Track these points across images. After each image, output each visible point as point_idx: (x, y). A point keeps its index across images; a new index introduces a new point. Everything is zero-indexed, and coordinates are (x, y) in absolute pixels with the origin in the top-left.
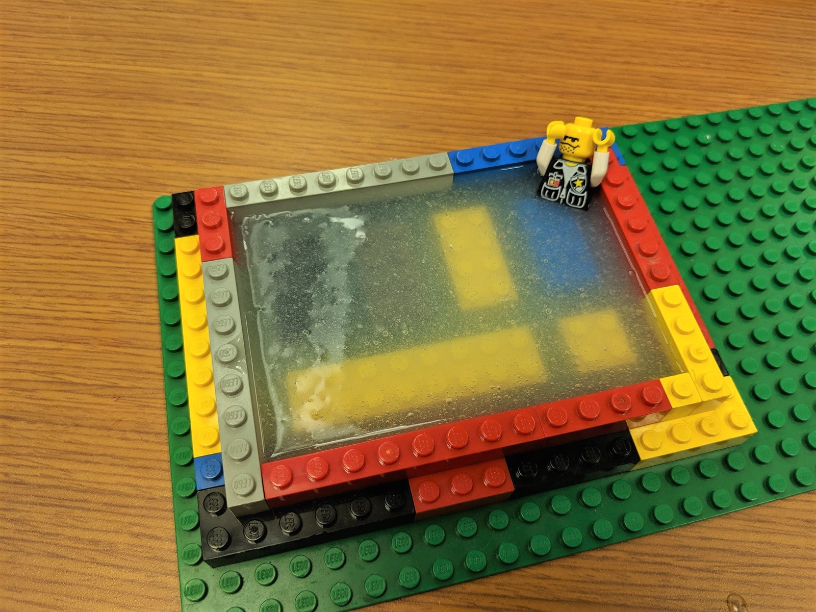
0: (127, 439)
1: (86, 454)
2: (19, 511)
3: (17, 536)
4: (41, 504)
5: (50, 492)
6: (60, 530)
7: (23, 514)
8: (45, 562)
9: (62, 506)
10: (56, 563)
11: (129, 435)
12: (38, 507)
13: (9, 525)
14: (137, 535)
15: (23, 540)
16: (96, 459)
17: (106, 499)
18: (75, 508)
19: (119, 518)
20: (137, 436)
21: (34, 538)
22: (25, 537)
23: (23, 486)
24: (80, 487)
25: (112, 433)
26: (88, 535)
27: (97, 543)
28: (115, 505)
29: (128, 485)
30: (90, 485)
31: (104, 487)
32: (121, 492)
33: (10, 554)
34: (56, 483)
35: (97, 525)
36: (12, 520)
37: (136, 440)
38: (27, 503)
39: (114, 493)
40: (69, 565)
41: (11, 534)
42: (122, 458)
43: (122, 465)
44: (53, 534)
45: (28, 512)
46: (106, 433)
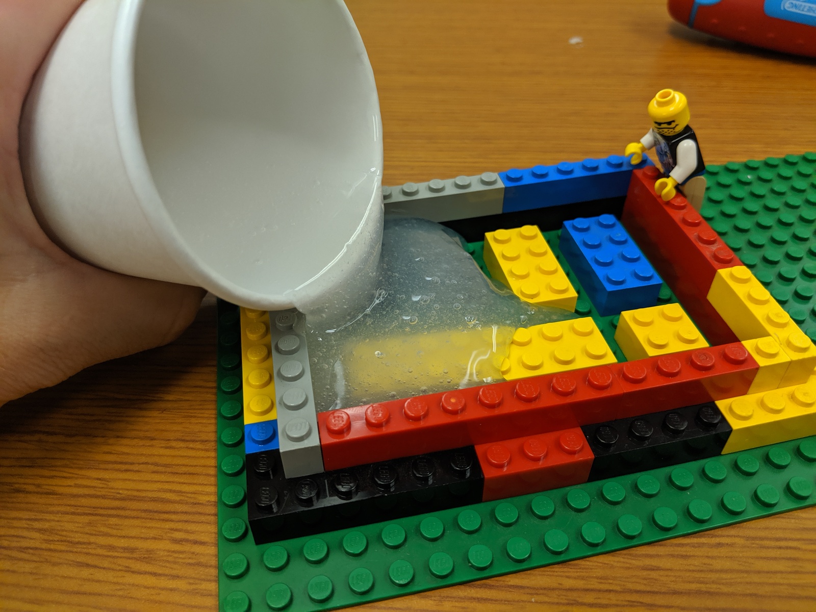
0: (171, 448)
1: (126, 463)
2: (49, 521)
3: (44, 546)
4: (73, 513)
5: (84, 501)
6: (93, 539)
7: (53, 524)
8: (73, 571)
9: (96, 515)
10: (85, 573)
11: (174, 444)
12: (70, 516)
13: (36, 535)
14: (179, 541)
15: (50, 550)
16: (136, 467)
17: (145, 506)
18: (111, 515)
19: (158, 525)
20: (182, 444)
21: (63, 548)
22: (52, 547)
23: (55, 496)
24: (118, 495)
25: (154, 442)
26: (123, 543)
27: (132, 550)
28: (156, 512)
29: (171, 491)
30: (129, 493)
31: (144, 494)
32: (163, 498)
33: (33, 565)
34: (92, 492)
35: (134, 532)
36: (40, 530)
37: (181, 447)
38: (58, 512)
39: (154, 500)
40: (99, 575)
41: (37, 544)
42: (166, 466)
43: (165, 472)
44: (84, 543)
45: (58, 521)
46: (148, 443)
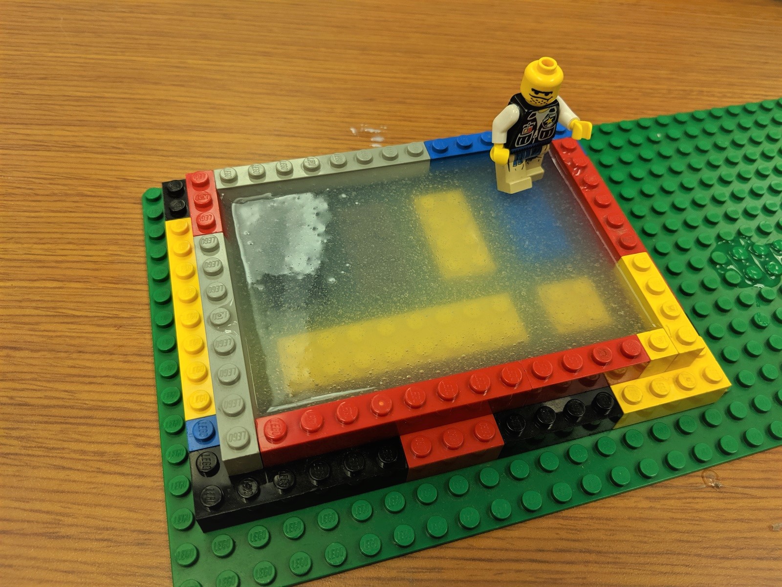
0: (128, 362)
1: (89, 377)
2: (25, 429)
3: (23, 452)
4: (46, 423)
5: (54, 411)
6: (66, 445)
7: (29, 432)
8: (52, 473)
9: (66, 423)
10: (62, 474)
11: (131, 358)
12: (43, 425)
13: (15, 442)
14: (142, 445)
15: (29, 455)
16: (99, 380)
17: (110, 415)
18: (79, 424)
19: (123, 431)
20: (138, 359)
21: (40, 453)
22: (30, 452)
23: (28, 407)
24: (85, 406)
25: (114, 357)
26: (93, 448)
27: (102, 454)
28: (119, 420)
29: (131, 401)
30: (94, 403)
31: (108, 404)
32: (125, 408)
33: (15, 469)
34: (61, 403)
35: (102, 438)
36: (17, 438)
37: (138, 362)
38: (32, 422)
39: (118, 409)
40: (74, 476)
41: (17, 451)
42: (124, 378)
43: (125, 384)
44: (58, 449)
45: (33, 430)
46: (108, 357)
